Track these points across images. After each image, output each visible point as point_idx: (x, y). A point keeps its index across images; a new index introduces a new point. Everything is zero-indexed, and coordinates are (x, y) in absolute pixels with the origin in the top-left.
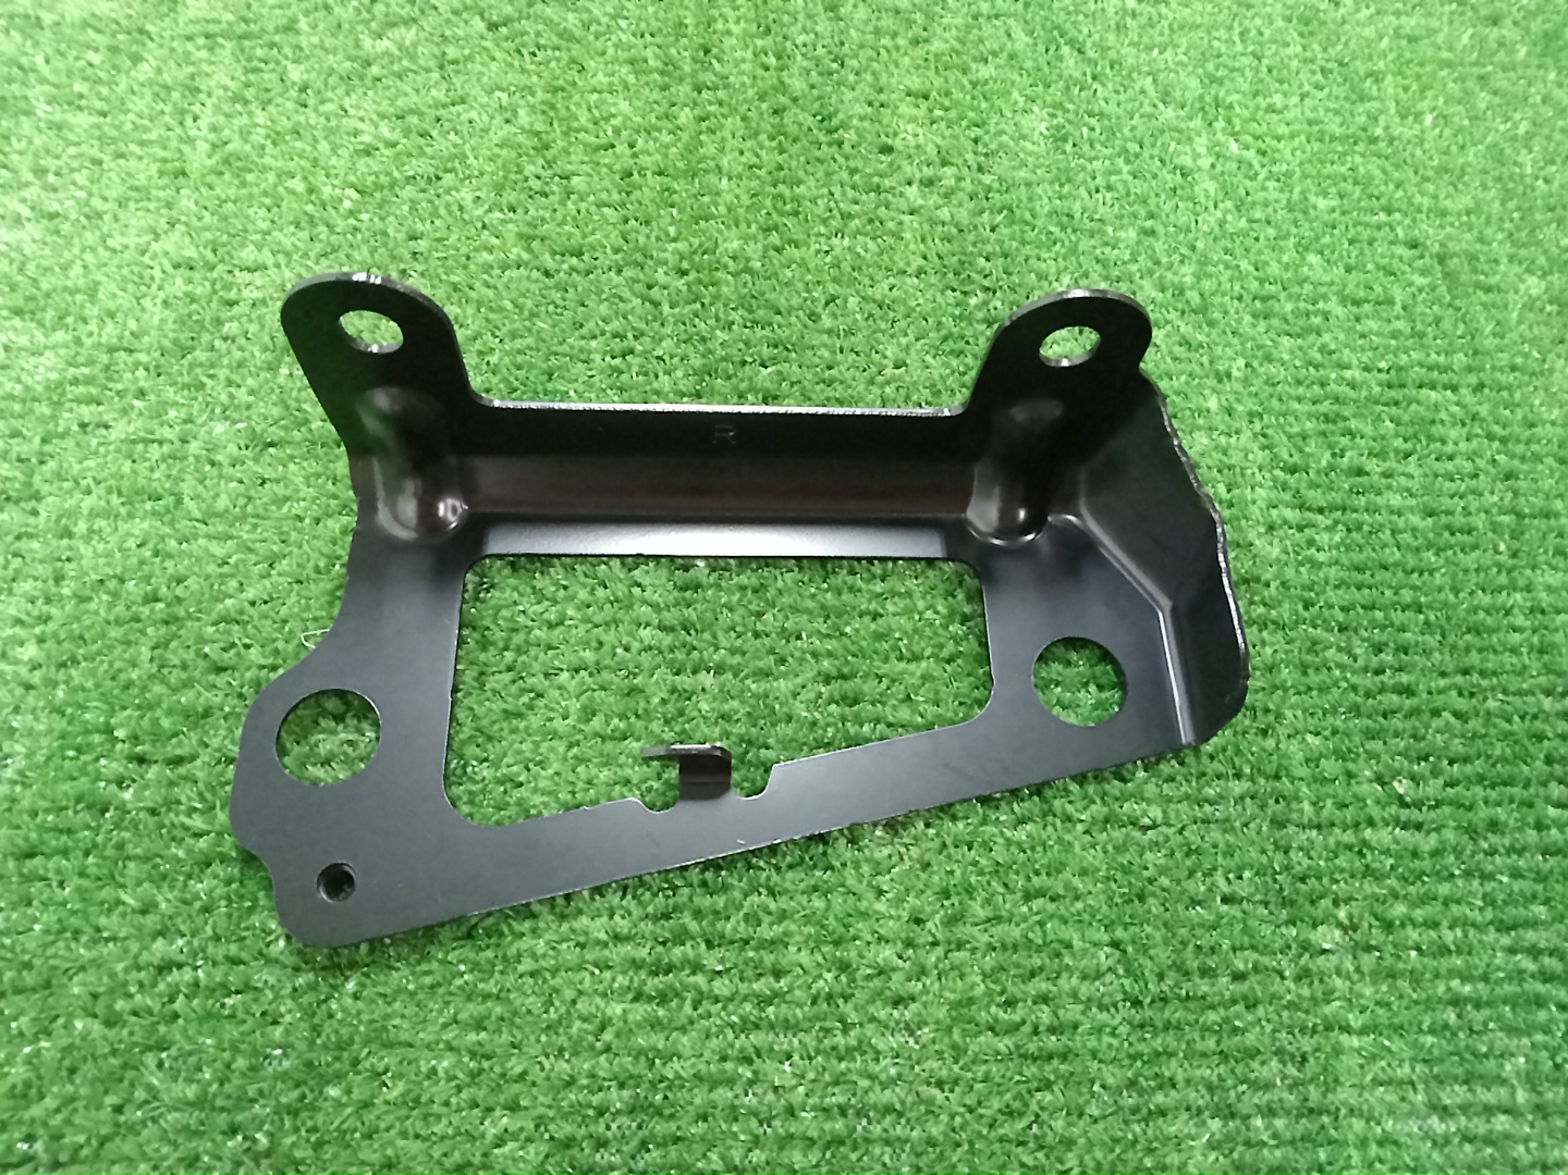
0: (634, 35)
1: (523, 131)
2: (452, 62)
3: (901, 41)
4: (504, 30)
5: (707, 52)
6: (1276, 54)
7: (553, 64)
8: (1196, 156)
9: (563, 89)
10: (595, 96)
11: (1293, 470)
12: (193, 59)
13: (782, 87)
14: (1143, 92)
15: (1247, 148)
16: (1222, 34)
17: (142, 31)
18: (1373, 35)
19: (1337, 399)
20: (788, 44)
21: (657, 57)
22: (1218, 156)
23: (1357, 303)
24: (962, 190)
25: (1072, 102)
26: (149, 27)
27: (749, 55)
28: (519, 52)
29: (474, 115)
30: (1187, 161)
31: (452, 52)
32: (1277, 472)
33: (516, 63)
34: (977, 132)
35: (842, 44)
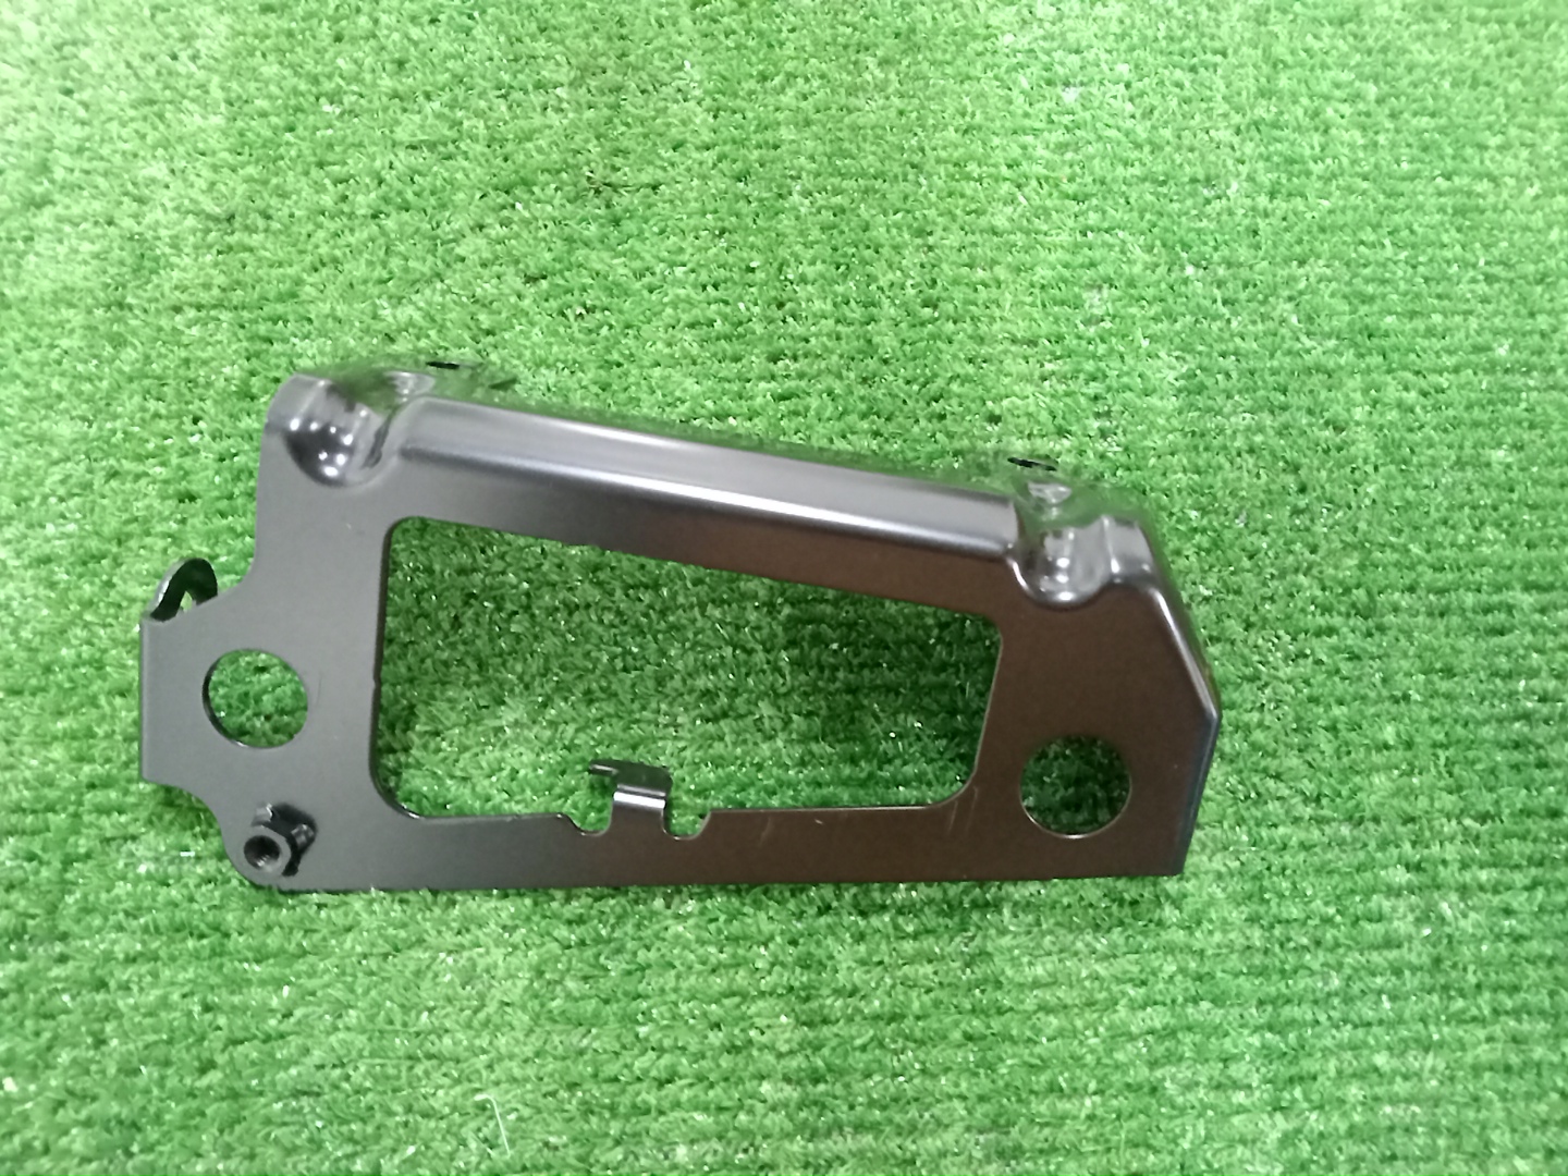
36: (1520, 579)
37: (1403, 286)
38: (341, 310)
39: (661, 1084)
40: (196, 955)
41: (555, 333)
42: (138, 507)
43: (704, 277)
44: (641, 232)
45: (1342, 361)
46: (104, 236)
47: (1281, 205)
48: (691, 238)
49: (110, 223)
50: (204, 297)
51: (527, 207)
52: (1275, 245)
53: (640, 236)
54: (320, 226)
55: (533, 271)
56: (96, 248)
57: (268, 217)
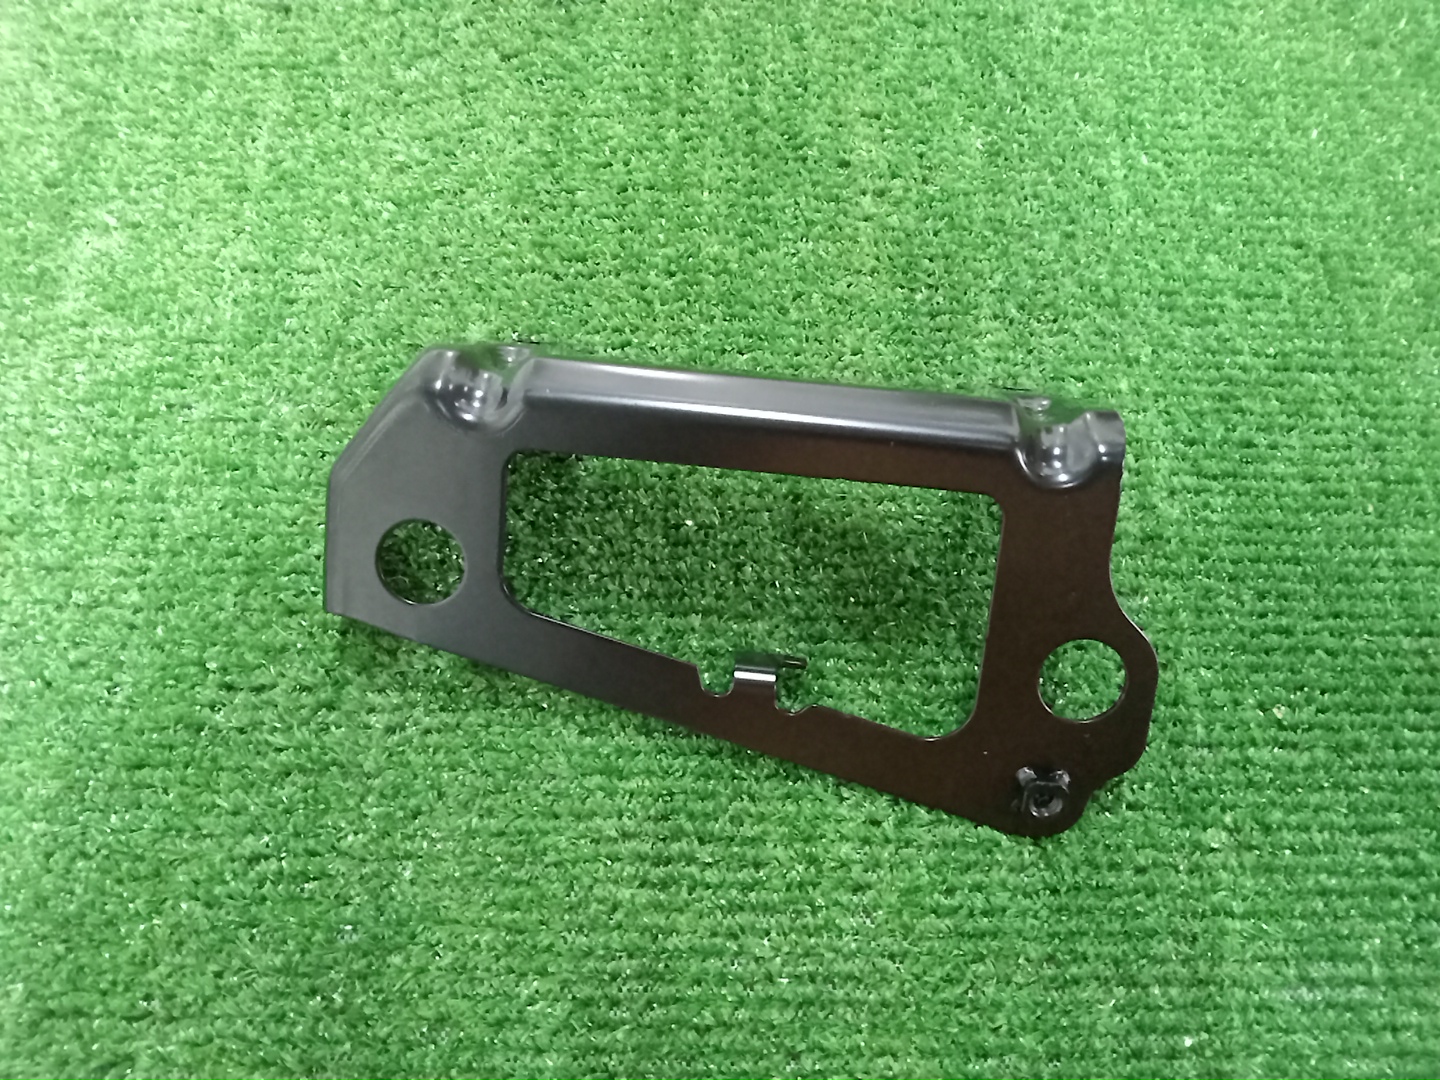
0: (627, 65)
1: (534, 151)
2: (472, 90)
3: (856, 68)
4: (515, 61)
5: (689, 80)
6: (1181, 77)
7: (558, 92)
8: (1111, 168)
9: (567, 114)
10: (594, 120)
11: (1191, 443)
12: (249, 86)
13: (754, 110)
14: (1065, 111)
15: (1155, 160)
16: (1135, 59)
17: (204, 63)
18: (1268, 59)
19: (1230, 381)
20: (759, 72)
21: (647, 85)
22: (1131, 168)
23: (1249, 297)
24: (909, 199)
25: (1004, 121)
26: (211, 59)
27: (725, 82)
28: (528, 80)
29: (491, 136)
30: (1104, 172)
31: (471, 81)
32: (1179, 445)
33: (526, 91)
34: (922, 148)
35: (806, 71)
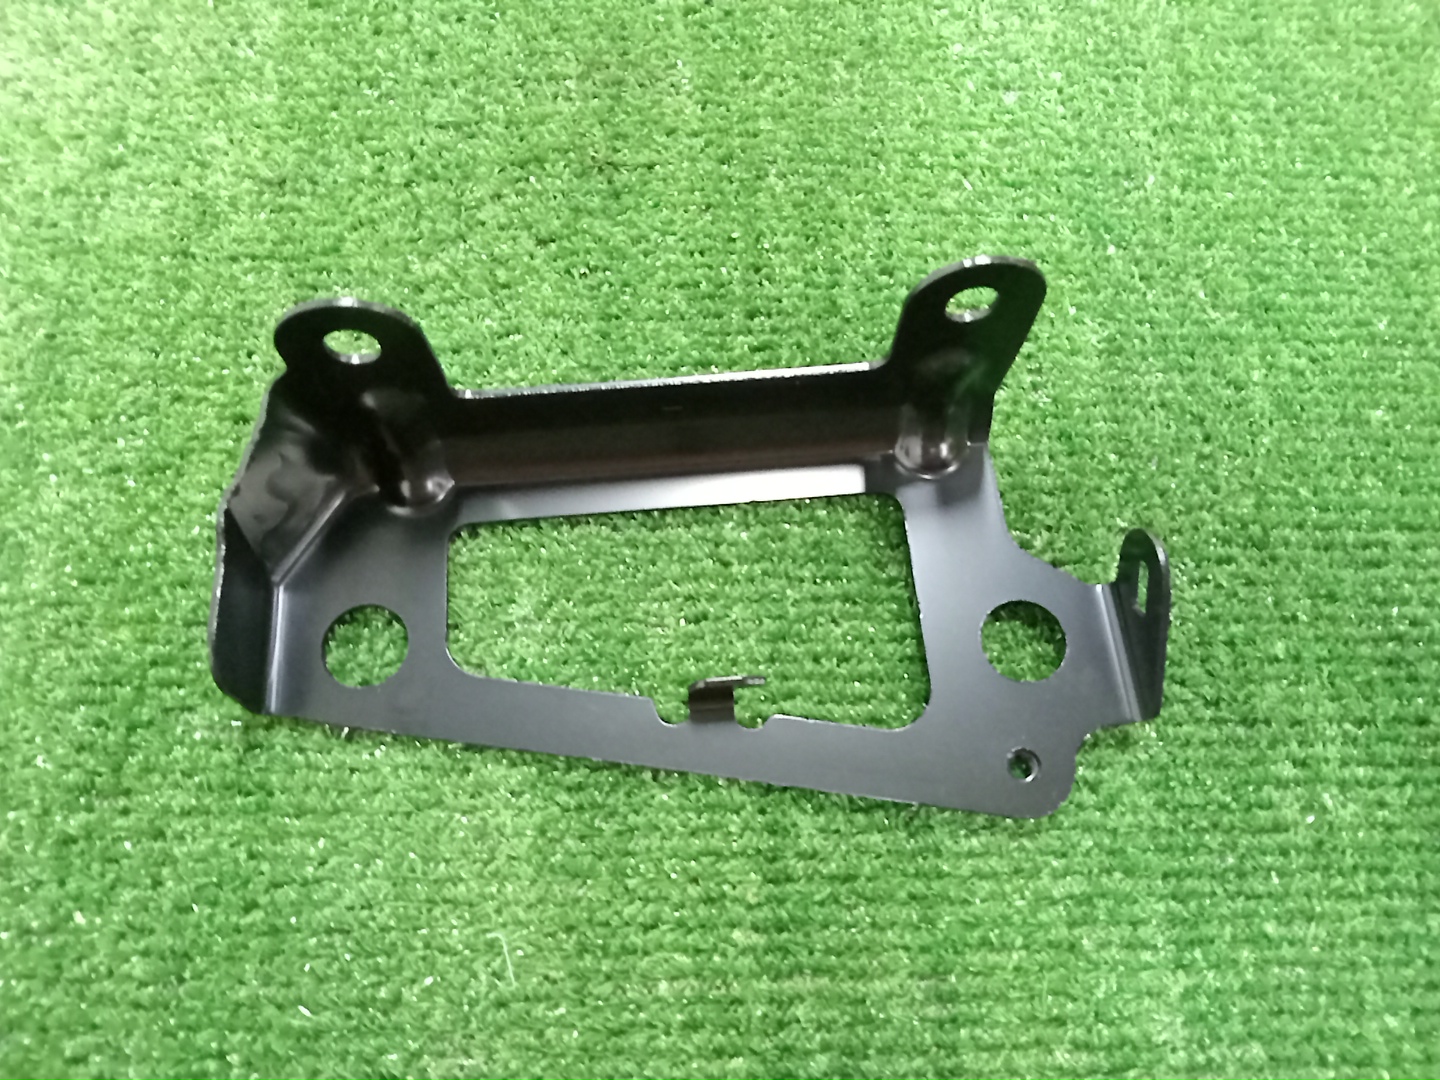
36: (1394, 521)
37: (1295, 268)
38: (377, 264)
39: (647, 928)
40: (244, 811)
41: (563, 289)
42: (199, 427)
43: (691, 245)
44: (638, 204)
45: (1243, 331)
46: (171, 194)
47: (1190, 197)
48: (681, 211)
49: (176, 183)
50: (259, 250)
51: (539, 180)
52: (1186, 231)
53: (637, 209)
54: (359, 191)
55: (544, 234)
56: (164, 204)
57: (315, 183)
